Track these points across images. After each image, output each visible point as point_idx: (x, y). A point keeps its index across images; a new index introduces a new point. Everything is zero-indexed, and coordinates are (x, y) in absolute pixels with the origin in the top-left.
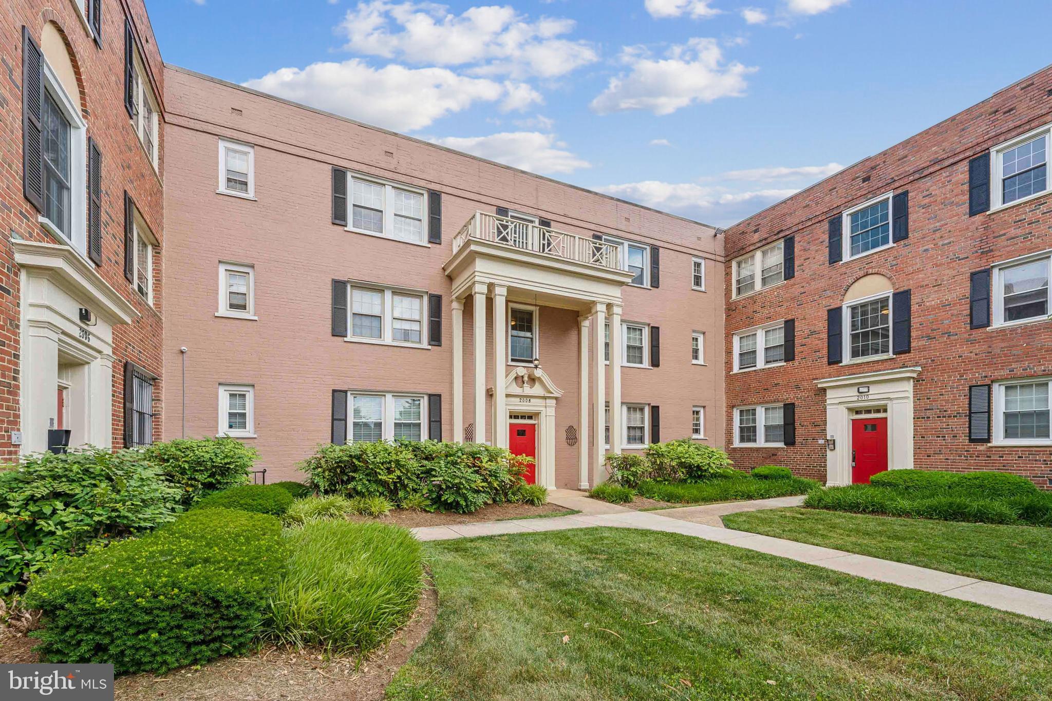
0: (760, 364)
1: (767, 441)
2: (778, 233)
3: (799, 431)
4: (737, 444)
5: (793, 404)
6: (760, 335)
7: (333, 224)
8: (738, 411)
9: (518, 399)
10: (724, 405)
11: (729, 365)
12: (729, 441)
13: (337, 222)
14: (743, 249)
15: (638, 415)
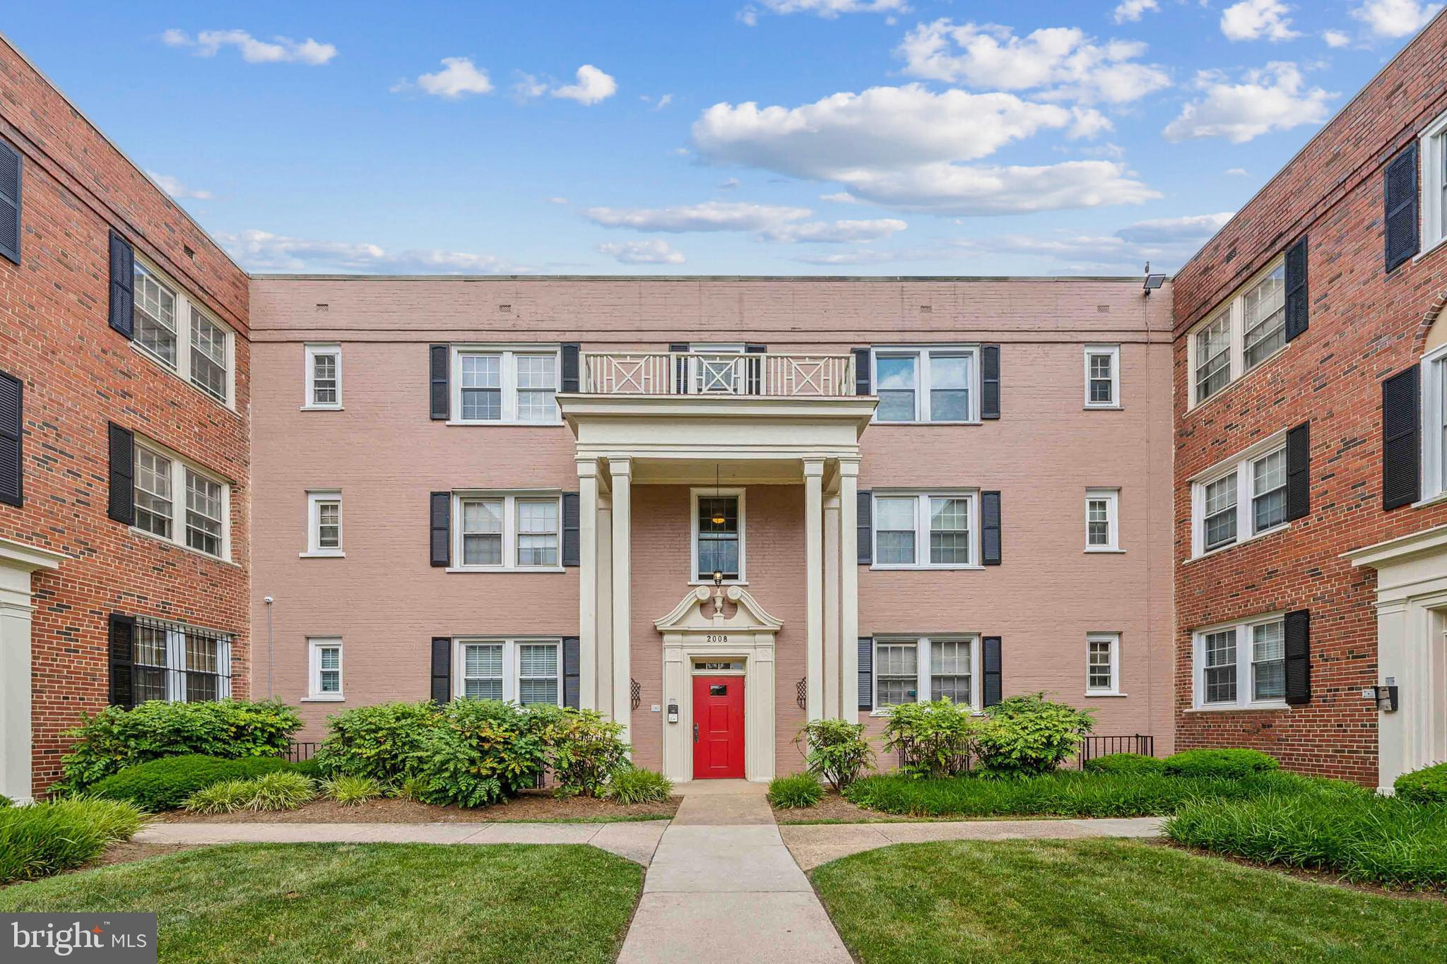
0: (1245, 532)
1: (1258, 696)
2: (1273, 243)
3: (1320, 672)
4: (1199, 703)
5: (1306, 613)
6: (1245, 473)
7: (433, 419)
8: (1203, 638)
9: (705, 638)
10: (1174, 627)
11: (1183, 545)
12: (1184, 698)
13: (437, 416)
14: (1206, 303)
15: (958, 654)
